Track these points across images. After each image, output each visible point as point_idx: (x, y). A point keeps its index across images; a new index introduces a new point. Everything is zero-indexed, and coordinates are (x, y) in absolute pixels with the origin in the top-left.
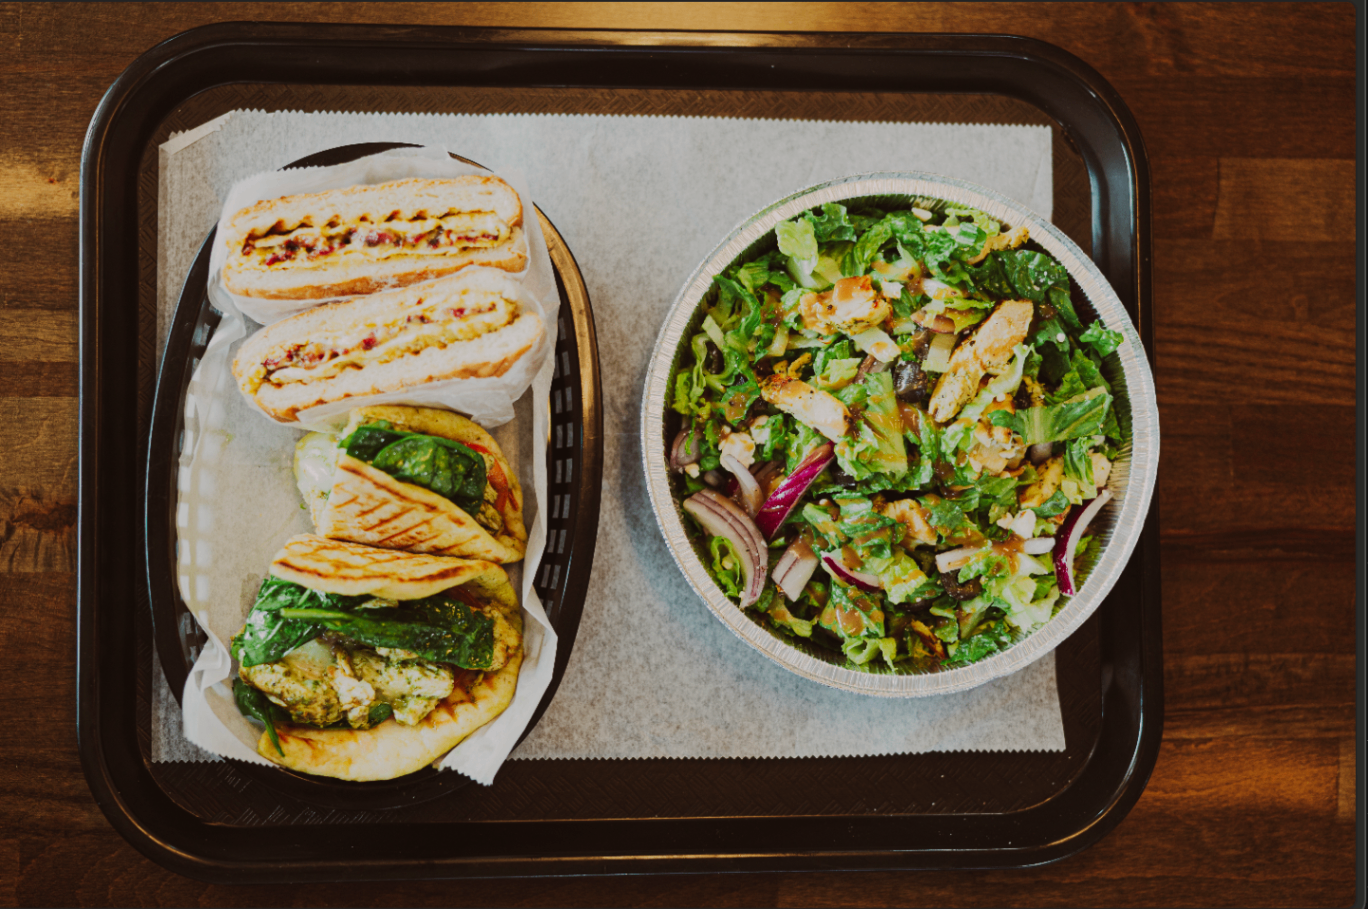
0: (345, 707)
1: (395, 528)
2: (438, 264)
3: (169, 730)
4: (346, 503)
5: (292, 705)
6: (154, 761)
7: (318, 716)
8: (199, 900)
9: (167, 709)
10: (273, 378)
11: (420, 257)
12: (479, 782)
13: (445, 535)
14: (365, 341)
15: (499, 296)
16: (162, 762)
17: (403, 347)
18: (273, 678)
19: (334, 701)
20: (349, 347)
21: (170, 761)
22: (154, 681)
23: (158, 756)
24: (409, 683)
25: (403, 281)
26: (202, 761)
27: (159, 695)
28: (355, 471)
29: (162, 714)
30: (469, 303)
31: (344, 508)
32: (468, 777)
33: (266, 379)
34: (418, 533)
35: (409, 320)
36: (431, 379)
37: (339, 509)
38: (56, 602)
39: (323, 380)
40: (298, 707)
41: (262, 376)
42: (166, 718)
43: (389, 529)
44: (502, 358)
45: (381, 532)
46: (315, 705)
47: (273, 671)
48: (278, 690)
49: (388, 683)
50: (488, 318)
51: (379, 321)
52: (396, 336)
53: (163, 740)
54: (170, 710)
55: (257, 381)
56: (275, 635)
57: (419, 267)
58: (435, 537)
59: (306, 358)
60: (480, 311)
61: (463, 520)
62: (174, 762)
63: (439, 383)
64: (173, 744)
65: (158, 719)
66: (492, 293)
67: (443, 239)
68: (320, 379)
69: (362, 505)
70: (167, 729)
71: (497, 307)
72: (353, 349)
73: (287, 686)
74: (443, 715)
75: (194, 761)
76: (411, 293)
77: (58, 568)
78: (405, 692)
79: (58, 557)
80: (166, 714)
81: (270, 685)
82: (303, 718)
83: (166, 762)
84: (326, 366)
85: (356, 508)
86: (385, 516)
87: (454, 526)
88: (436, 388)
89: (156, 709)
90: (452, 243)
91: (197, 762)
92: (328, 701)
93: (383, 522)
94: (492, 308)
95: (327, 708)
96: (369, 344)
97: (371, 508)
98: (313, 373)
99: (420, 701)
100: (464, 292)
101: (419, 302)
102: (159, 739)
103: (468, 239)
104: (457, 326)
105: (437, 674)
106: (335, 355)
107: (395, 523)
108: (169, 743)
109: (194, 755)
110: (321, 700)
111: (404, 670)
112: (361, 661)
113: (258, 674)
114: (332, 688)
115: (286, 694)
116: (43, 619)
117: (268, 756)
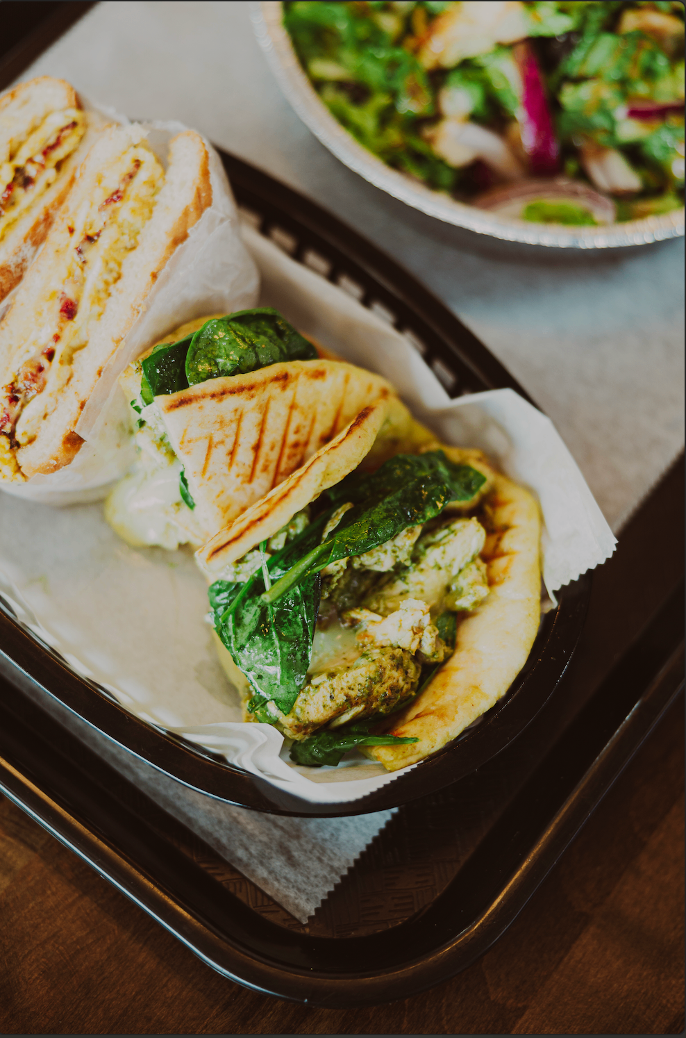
0: (414, 647)
1: (272, 448)
2: (52, 196)
3: (285, 878)
4: (207, 459)
5: (368, 697)
6: (305, 922)
7: (401, 683)
8: (492, 999)
9: (262, 863)
10: (19, 437)
11: (29, 209)
12: (602, 562)
13: (320, 408)
14: (62, 311)
15: (132, 149)
16: (313, 913)
17: (101, 286)
18: (324, 692)
19: (398, 652)
20: (56, 331)
21: (319, 905)
22: (221, 854)
23: (304, 913)
24: (440, 568)
25: (37, 237)
26: (345, 872)
27: (240, 860)
28: (183, 402)
29: (262, 872)
30: (113, 183)
31: (210, 468)
32: (589, 571)
33: (15, 445)
34: (297, 432)
35: (80, 252)
36: (154, 276)
37: (207, 475)
38: (53, 894)
39: (66, 389)
40: (375, 693)
41: (8, 446)
42: (271, 872)
43: (269, 454)
44: (195, 190)
45: (265, 469)
46: (388, 673)
47: (317, 687)
48: (341, 699)
49: (422, 591)
50: (142, 175)
51: (56, 285)
52: (84, 280)
53: (292, 893)
54: (264, 861)
55: (8, 456)
56: (281, 648)
57: (38, 213)
58: (313, 421)
59: (28, 383)
60: (131, 176)
61: (321, 369)
62: (323, 901)
63: (167, 268)
64: (303, 886)
65: (265, 881)
66: (125, 153)
67: (31, 171)
68: (61, 391)
69: (222, 442)
70: (283, 880)
71: (141, 159)
72: (61, 329)
73: (345, 685)
74: (500, 564)
75: (338, 880)
76: (58, 235)
77: (20, 863)
78: (445, 581)
79: (9, 854)
80: (267, 868)
81: (329, 703)
82: (390, 698)
83: (317, 910)
84: (54, 372)
85: (220, 454)
86: (253, 440)
87: (318, 383)
88: (168, 277)
89: (253, 876)
90: (43, 166)
91: (343, 878)
92: (393, 657)
93: (257, 448)
94: (138, 164)
95: (399, 665)
96: (69, 310)
97: (233, 439)
98: (49, 388)
99: (466, 572)
100: (99, 181)
101: (71, 231)
102: (286, 896)
103: (52, 148)
104: (125, 210)
105: (453, 532)
106: (50, 355)
107: (267, 441)
108: (299, 890)
109: (333, 875)
110: (386, 662)
111: (422, 566)
112: (378, 602)
113: (307, 708)
114: (383, 647)
115: (353, 694)
116: (59, 922)
117: (402, 763)
